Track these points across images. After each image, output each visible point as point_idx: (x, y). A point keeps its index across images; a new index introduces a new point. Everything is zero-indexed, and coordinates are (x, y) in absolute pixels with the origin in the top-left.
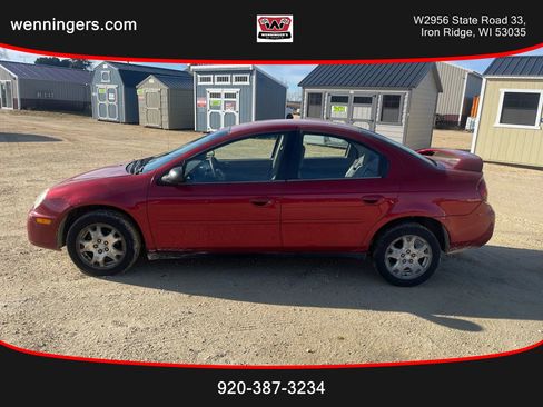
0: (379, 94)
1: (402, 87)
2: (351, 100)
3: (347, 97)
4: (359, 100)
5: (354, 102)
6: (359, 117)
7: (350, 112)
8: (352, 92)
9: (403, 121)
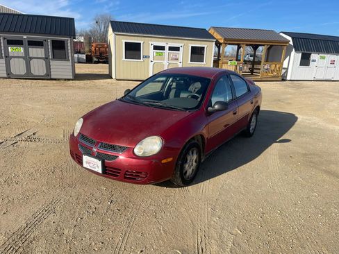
0: (49, 39)
1: (65, 35)
2: (26, 43)
3: (22, 41)
4: (33, 43)
5: (29, 45)
6: (35, 56)
7: (27, 52)
8: (25, 37)
9: (70, 58)
